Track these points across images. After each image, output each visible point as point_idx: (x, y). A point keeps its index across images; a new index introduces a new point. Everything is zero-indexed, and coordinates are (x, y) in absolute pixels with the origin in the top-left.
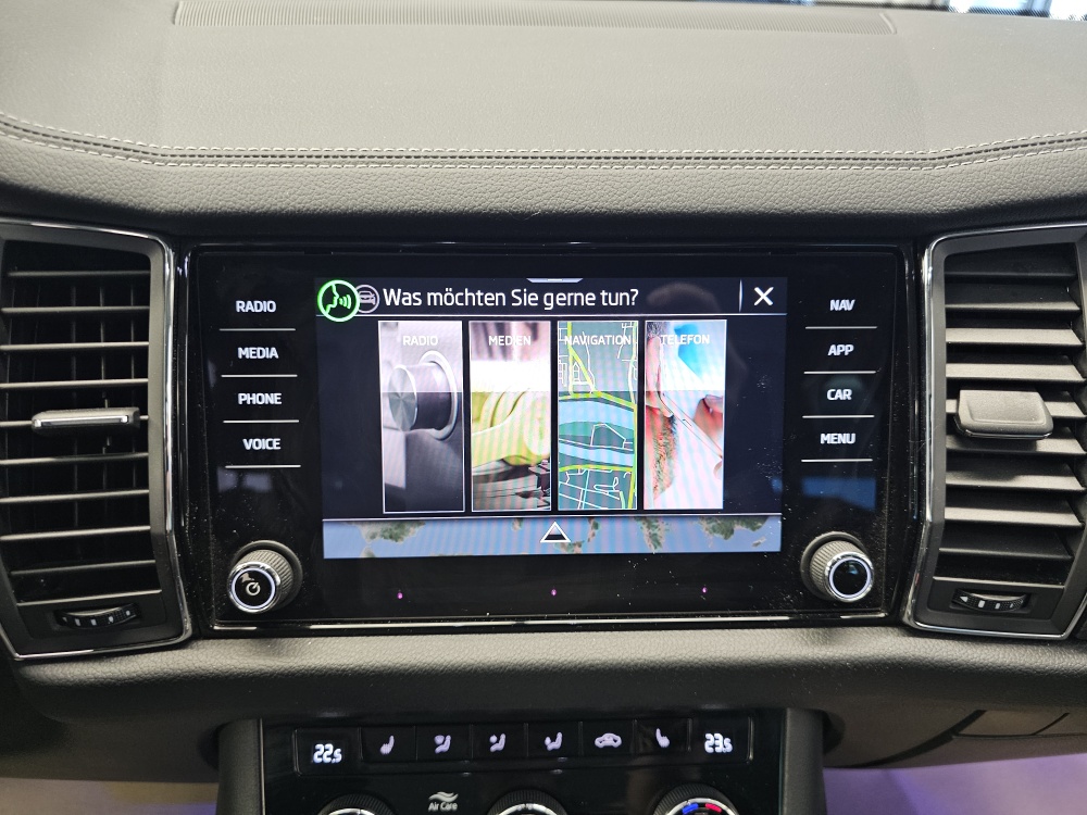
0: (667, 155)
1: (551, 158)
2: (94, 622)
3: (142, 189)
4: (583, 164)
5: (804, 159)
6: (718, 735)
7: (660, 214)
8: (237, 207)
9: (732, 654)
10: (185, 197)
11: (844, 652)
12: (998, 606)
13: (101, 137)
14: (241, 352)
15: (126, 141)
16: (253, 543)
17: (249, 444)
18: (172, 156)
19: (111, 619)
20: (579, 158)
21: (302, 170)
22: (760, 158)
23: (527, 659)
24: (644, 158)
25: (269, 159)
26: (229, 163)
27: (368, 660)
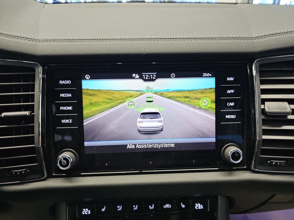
0: (180, 38)
1: (148, 39)
2: (18, 173)
3: (33, 49)
4: (157, 40)
5: (219, 38)
6: (199, 204)
7: (179, 53)
8: (60, 53)
9: (203, 179)
10: (45, 51)
11: (235, 178)
12: (278, 164)
13: (22, 35)
14: (61, 95)
15: (29, 36)
16: (64, 150)
17: (63, 121)
18: (42, 40)
19: (23, 172)
20: (155, 39)
21: (78, 43)
22: (206, 38)
23: (143, 182)
24: (174, 39)
25: (69, 40)
26: (58, 42)
27: (97, 183)
